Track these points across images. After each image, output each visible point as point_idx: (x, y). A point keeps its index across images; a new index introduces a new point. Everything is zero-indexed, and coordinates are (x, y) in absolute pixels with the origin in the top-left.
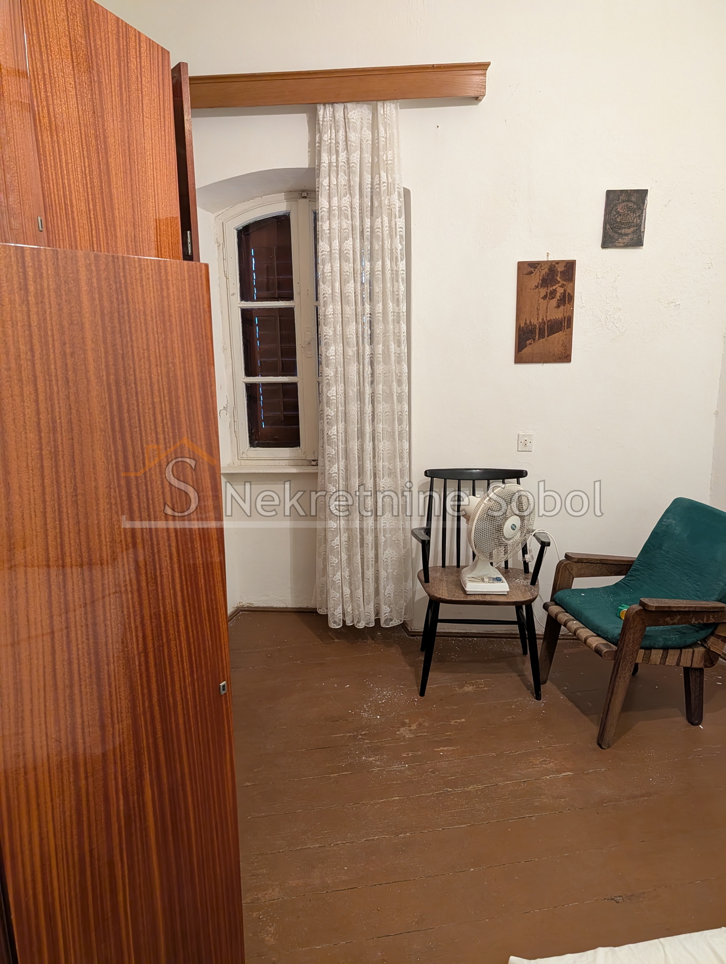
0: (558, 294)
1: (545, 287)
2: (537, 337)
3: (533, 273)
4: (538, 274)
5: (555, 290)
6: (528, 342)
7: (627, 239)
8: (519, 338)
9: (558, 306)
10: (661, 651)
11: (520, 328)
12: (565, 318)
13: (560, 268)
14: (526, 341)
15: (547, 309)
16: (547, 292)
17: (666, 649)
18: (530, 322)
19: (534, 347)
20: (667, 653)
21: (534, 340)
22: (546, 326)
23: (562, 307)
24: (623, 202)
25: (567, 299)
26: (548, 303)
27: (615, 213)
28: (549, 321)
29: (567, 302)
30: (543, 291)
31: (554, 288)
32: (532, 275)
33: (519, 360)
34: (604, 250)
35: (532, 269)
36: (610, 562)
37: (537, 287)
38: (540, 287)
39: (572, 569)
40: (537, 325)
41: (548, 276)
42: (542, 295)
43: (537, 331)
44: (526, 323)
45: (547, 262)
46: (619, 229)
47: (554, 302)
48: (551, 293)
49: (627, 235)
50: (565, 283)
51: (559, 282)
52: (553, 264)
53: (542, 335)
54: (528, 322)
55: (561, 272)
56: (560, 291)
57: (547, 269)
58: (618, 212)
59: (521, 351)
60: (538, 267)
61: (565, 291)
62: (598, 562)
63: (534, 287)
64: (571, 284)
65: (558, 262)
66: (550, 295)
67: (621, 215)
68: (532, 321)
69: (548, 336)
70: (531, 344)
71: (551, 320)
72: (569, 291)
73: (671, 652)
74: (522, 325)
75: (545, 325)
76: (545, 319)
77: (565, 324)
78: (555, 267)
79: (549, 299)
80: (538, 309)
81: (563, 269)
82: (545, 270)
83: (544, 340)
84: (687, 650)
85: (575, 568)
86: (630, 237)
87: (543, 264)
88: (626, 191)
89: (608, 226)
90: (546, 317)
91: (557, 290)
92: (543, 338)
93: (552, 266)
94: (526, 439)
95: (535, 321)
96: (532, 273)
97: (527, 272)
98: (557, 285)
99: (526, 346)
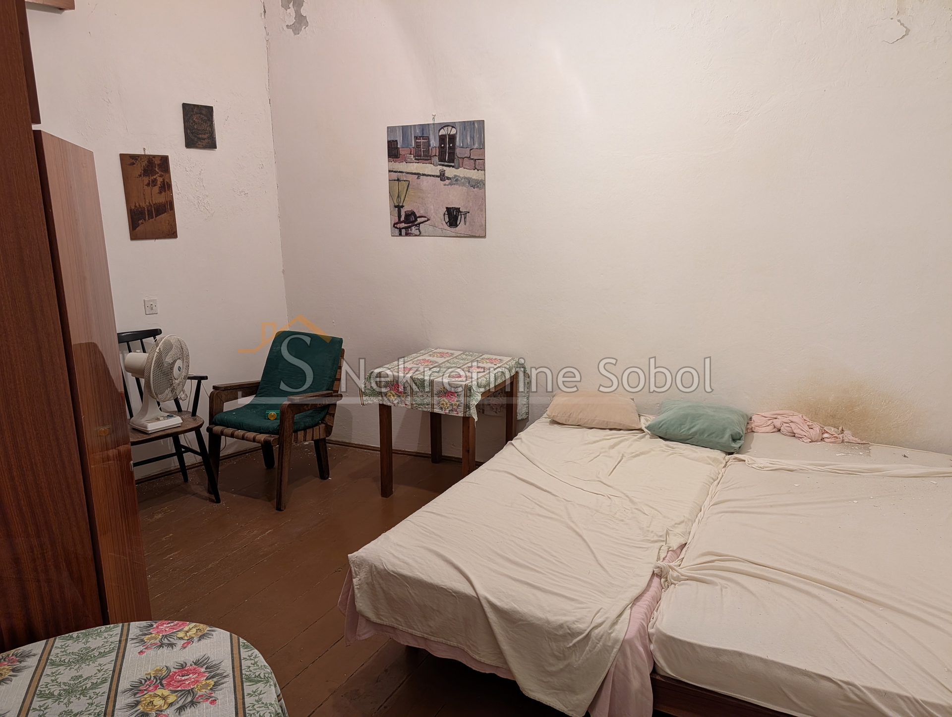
0: (159, 183)
1: (147, 176)
2: (147, 217)
3: (135, 164)
4: (139, 165)
5: (155, 179)
6: (140, 222)
7: (205, 143)
8: (132, 219)
9: (160, 193)
10: (303, 432)
11: (131, 210)
12: (167, 202)
13: (157, 162)
14: (138, 221)
15: (151, 194)
16: (149, 181)
17: (305, 429)
18: (139, 205)
19: (144, 226)
20: (306, 432)
21: (145, 220)
22: (153, 209)
23: (163, 193)
24: (197, 114)
25: (167, 187)
26: (151, 190)
27: (192, 121)
28: (154, 204)
29: (166, 189)
30: (146, 180)
31: (155, 177)
32: (134, 165)
33: (134, 237)
34: (188, 149)
35: (133, 161)
36: (245, 386)
37: (140, 176)
38: (142, 175)
39: (221, 397)
40: (146, 208)
41: (147, 167)
42: (146, 182)
43: (146, 213)
44: (135, 206)
45: (145, 156)
46: (198, 135)
47: (156, 189)
48: (153, 181)
49: (204, 139)
50: (163, 174)
51: (158, 173)
52: (151, 157)
53: (151, 216)
54: (137, 205)
55: (158, 165)
56: (160, 180)
57: (146, 161)
58: (194, 121)
59: (135, 229)
60: (139, 160)
61: (164, 180)
62: (238, 387)
63: (137, 176)
64: (167, 175)
65: (154, 156)
66: (152, 183)
67: (197, 124)
68: (141, 204)
69: (156, 217)
70: (142, 223)
71: (156, 204)
72: (166, 180)
73: (308, 430)
74: (133, 207)
75: (152, 207)
76: (151, 203)
77: (168, 207)
78: (152, 160)
79: (152, 186)
80: (144, 195)
81: (159, 162)
82: (145, 163)
83: (153, 220)
84: (316, 427)
85: (223, 395)
86: (206, 141)
87: (142, 157)
88: (198, 106)
89: (189, 131)
90: (152, 201)
91: (157, 179)
92: (152, 218)
93: (151, 159)
94: (151, 303)
95: (143, 204)
96: (133, 164)
97: (129, 163)
98: (157, 175)
99: (139, 226)
